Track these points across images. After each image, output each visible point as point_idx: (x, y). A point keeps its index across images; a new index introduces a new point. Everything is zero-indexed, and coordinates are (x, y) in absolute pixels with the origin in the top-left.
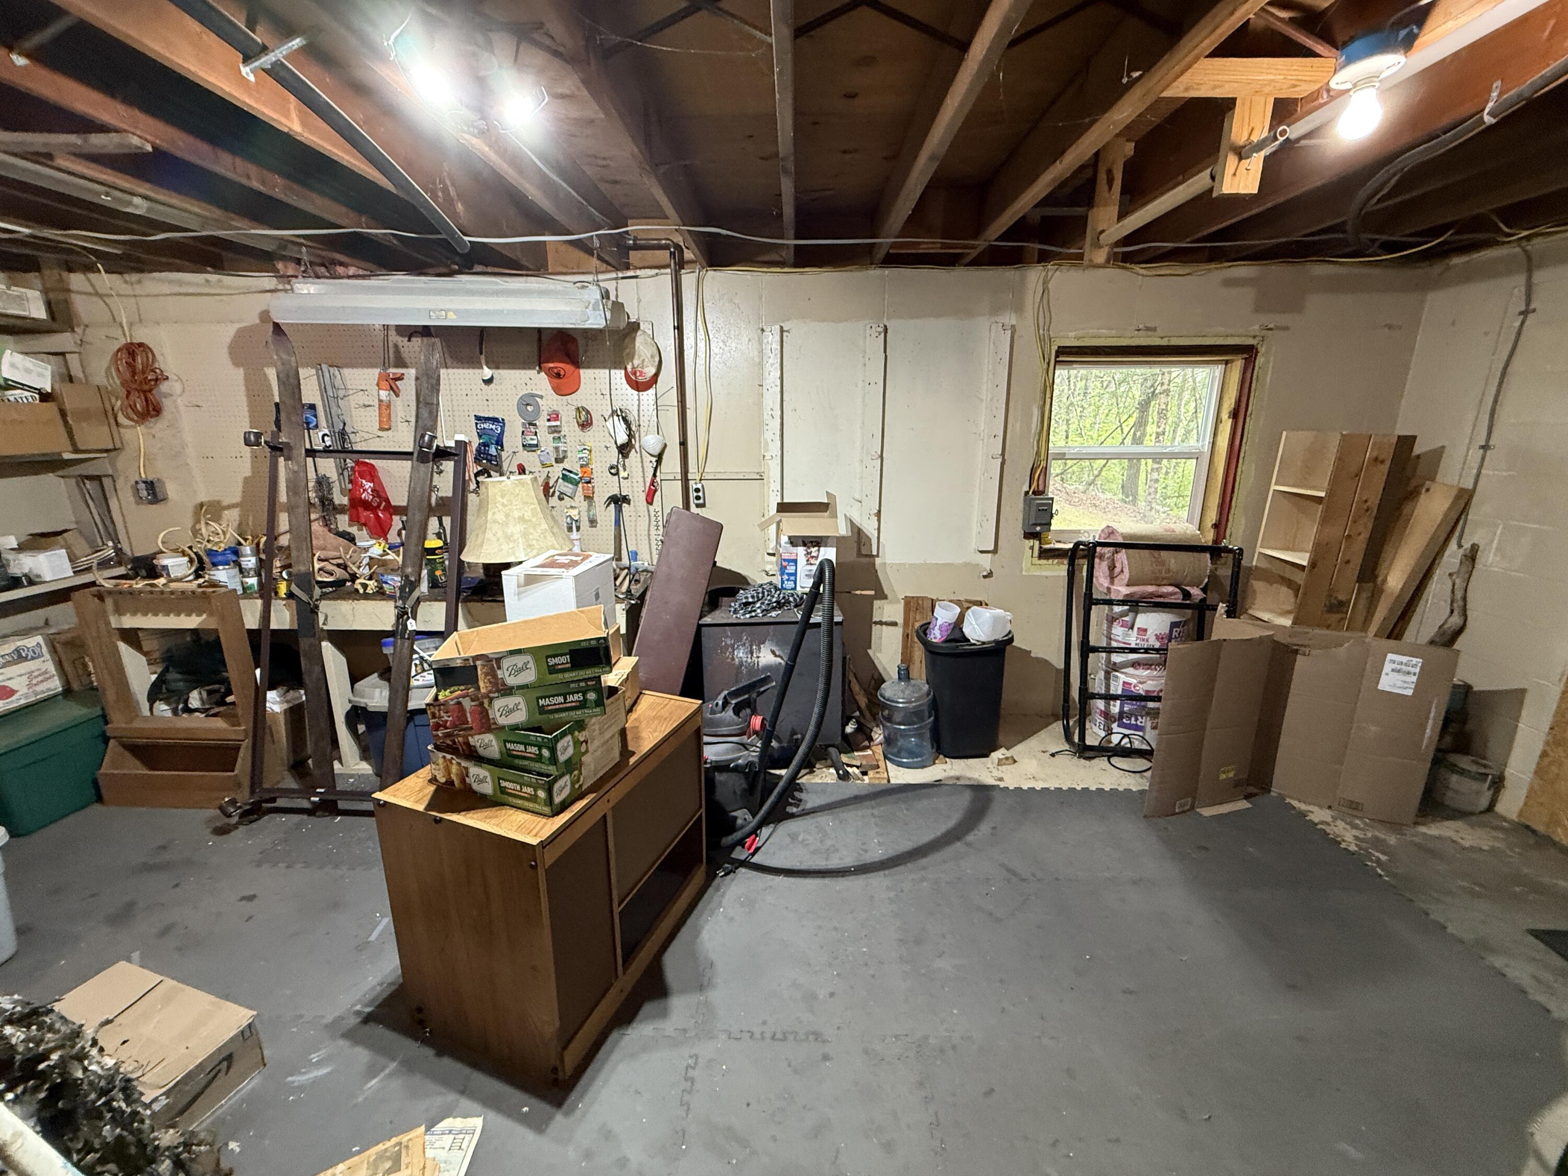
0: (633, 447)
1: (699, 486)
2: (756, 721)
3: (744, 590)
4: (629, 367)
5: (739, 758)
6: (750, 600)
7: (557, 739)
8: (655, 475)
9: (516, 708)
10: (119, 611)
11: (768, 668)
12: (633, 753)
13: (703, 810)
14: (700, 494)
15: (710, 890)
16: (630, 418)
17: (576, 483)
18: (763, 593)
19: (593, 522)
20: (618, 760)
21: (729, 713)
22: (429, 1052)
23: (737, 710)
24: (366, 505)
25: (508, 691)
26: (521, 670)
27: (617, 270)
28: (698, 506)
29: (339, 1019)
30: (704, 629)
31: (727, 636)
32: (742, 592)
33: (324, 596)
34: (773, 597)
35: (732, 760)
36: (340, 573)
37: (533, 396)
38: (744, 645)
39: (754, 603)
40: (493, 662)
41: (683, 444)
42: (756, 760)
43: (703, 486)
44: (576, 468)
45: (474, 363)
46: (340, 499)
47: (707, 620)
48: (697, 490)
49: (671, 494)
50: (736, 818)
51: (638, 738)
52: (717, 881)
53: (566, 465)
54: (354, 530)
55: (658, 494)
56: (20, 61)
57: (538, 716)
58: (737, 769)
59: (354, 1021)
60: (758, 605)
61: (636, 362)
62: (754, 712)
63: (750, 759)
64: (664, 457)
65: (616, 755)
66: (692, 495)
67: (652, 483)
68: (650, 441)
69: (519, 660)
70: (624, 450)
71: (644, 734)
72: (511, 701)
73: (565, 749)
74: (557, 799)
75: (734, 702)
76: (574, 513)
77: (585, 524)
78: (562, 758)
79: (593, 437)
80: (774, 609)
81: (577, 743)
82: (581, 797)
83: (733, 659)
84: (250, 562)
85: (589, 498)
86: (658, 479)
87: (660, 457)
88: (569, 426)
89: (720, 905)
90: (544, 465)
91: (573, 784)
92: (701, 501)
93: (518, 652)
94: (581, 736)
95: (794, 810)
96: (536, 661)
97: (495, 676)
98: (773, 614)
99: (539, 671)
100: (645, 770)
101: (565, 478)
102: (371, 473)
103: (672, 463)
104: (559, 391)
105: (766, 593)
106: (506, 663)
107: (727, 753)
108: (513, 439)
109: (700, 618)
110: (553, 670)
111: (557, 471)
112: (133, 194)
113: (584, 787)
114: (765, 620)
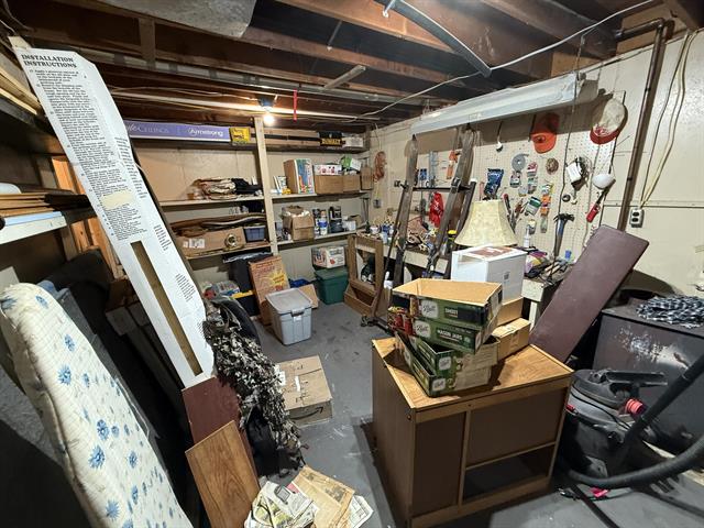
0: (585, 183)
1: (639, 211)
2: (635, 405)
3: (659, 296)
4: (595, 128)
5: (605, 424)
6: (662, 307)
7: (440, 356)
8: (598, 202)
9: (425, 329)
10: (358, 243)
11: (666, 367)
12: (499, 384)
13: (557, 443)
14: (638, 217)
15: (547, 498)
16: (587, 163)
17: (538, 206)
18: (681, 305)
19: (544, 230)
20: (486, 383)
21: (606, 387)
22: (372, 460)
23: (614, 388)
24: (435, 212)
25: (423, 319)
26: (430, 310)
27: (602, 60)
28: (633, 226)
29: (356, 418)
30: (604, 317)
31: (627, 329)
32: (656, 298)
33: (407, 248)
34: (693, 311)
35: (598, 422)
36: (416, 240)
37: (524, 155)
38: (644, 340)
39: (667, 310)
40: (418, 300)
41: (631, 180)
42: (623, 434)
43: (643, 212)
44: (540, 196)
45: (494, 141)
46: (428, 209)
47: (611, 311)
48: (636, 214)
49: (611, 217)
50: (590, 463)
51: (508, 375)
52: (556, 495)
53: (534, 195)
54: (429, 223)
55: (599, 215)
56: (329, 48)
57: (436, 339)
58: (600, 430)
59: (359, 423)
60: (671, 313)
61: (601, 123)
62: (635, 396)
63: (616, 430)
64: (611, 190)
65: (485, 379)
66: (631, 217)
67: (595, 208)
68: (601, 178)
69: (431, 304)
70: (577, 185)
71: (514, 374)
72: (424, 324)
73: (445, 364)
74: (435, 389)
75: (612, 381)
76: (532, 224)
77: (538, 231)
78: (441, 368)
79: (556, 178)
80: (691, 321)
81: (454, 363)
82: (451, 394)
83: (628, 347)
84: (392, 232)
85: (544, 215)
86: (601, 205)
87: (606, 190)
88: (541, 173)
89: (551, 514)
90: (520, 195)
91: (447, 385)
92: (638, 223)
93: (430, 299)
94: (458, 361)
95: (661, 492)
96: (439, 308)
97: (417, 308)
98: (688, 325)
99: (439, 314)
100: (504, 398)
101: (531, 203)
102: (439, 198)
103: (617, 194)
104: (539, 151)
105: (685, 306)
106: (424, 303)
107: (595, 414)
108: (505, 182)
109: (606, 307)
110: (447, 316)
111: (528, 198)
112: (374, 93)
113: (456, 389)
114: (675, 328)
